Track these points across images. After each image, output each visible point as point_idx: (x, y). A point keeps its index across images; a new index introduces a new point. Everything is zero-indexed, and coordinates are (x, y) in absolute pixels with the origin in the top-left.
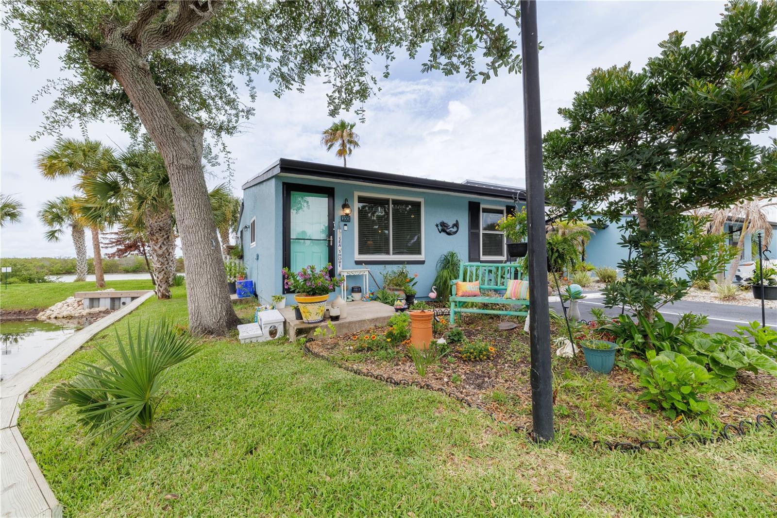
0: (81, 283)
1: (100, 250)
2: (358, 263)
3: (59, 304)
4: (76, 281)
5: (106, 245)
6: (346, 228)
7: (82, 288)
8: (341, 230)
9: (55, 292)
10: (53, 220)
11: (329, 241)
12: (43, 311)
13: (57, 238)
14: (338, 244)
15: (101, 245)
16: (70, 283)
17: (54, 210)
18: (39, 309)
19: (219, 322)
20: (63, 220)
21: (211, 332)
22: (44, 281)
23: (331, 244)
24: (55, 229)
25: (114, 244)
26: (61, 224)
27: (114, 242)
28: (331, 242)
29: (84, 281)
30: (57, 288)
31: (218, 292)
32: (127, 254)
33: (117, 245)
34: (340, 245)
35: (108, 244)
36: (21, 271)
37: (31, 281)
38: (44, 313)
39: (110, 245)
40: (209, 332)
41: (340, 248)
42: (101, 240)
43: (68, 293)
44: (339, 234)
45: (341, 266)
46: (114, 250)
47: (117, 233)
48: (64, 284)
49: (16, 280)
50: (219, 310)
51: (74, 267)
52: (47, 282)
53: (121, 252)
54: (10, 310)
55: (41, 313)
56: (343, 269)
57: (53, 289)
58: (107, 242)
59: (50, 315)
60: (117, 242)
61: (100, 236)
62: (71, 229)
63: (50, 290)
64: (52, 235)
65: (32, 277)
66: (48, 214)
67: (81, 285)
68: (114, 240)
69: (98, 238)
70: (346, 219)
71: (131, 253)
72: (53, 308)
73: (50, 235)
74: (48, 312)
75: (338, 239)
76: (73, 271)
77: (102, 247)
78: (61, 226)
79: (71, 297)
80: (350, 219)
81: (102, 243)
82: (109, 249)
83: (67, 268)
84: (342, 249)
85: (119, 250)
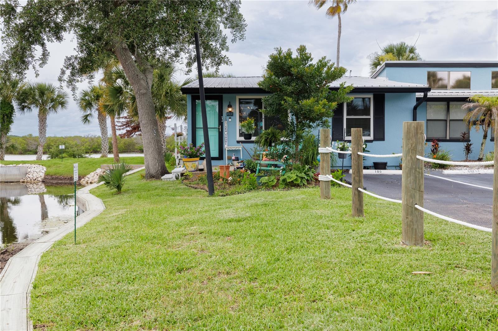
0: (105, 158)
1: (116, 132)
2: (238, 142)
3: (92, 174)
4: (102, 157)
5: (119, 128)
6: (230, 120)
7: (105, 162)
8: (226, 122)
9: (89, 165)
10: (86, 106)
11: (219, 129)
12: (83, 178)
13: (89, 121)
14: (225, 130)
15: (117, 128)
16: (98, 159)
17: (87, 98)
18: (81, 177)
19: (157, 172)
20: (92, 106)
21: (154, 177)
22: (82, 157)
23: (220, 131)
24: (87, 114)
25: (124, 127)
26: (90, 109)
27: (124, 125)
28: (220, 129)
29: (107, 157)
30: (90, 162)
31: (157, 157)
32: (133, 134)
33: (126, 127)
34: (226, 131)
35: (120, 126)
36: (68, 149)
37: (74, 156)
38: (84, 179)
39: (122, 128)
40: (153, 176)
41: (226, 133)
42: (116, 123)
43: (97, 166)
44: (225, 124)
45: (227, 144)
46: (124, 131)
47: (126, 118)
48: (94, 159)
49: (66, 155)
50: (157, 166)
51: (99, 146)
52: (83, 157)
53: (129, 133)
54: (66, 176)
55: (83, 180)
56: (228, 146)
57: (88, 163)
58: (120, 124)
59: (88, 181)
60: (126, 124)
61: (116, 120)
62: (97, 112)
63: (87, 163)
64: (86, 119)
65: (75, 153)
66: (83, 101)
67: (105, 160)
68: (124, 123)
69: (114, 121)
70: (231, 114)
71: (136, 133)
72: (88, 176)
73: (85, 119)
74: (87, 179)
75: (225, 127)
76: (98, 150)
77: (117, 129)
78: (91, 111)
79: (99, 169)
80: (233, 114)
81: (117, 125)
82: (122, 130)
83: (94, 147)
84: (228, 134)
85: (128, 131)
